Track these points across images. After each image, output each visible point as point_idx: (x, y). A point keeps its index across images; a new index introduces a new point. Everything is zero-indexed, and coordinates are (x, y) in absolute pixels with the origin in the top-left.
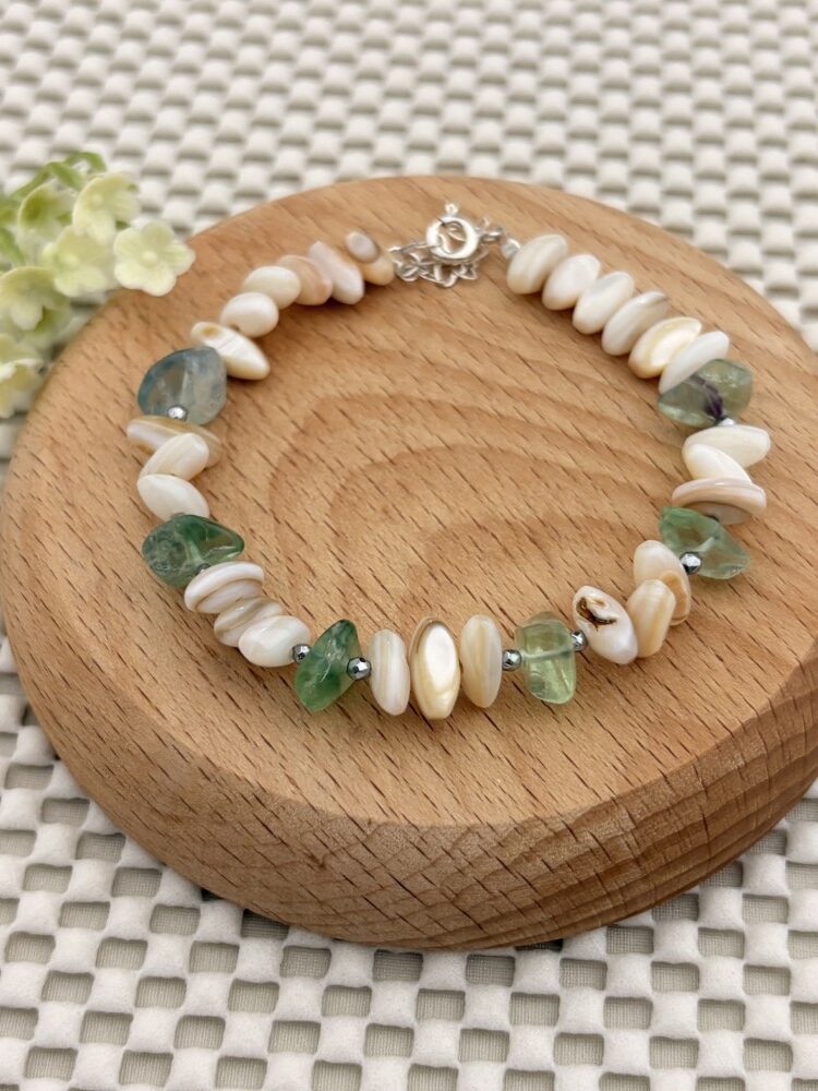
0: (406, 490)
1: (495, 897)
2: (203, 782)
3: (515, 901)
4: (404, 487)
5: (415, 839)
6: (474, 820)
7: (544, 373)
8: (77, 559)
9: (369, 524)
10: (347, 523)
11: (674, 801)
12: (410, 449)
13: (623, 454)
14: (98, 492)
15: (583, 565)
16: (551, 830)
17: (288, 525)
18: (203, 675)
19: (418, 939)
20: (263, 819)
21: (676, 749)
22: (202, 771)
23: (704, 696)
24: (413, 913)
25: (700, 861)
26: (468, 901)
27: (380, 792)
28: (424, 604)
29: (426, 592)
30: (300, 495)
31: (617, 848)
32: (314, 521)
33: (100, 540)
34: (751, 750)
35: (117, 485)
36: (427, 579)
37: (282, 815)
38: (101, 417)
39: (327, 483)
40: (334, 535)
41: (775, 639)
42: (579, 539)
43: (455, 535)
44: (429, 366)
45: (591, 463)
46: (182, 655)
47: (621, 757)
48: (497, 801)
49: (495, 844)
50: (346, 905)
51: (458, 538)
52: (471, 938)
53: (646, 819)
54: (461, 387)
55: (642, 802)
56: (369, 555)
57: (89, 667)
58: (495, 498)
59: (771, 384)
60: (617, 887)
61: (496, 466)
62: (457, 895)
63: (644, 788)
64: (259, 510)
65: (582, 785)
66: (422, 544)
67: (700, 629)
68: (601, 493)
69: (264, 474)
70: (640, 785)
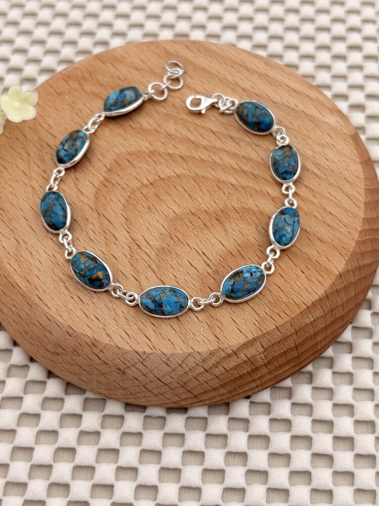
0: (159, 198)
1: (202, 384)
2: (68, 337)
3: (211, 385)
4: (157, 195)
5: (165, 360)
6: (191, 350)
7: (222, 138)
8: (7, 236)
9: (142, 214)
10: (131, 214)
11: (282, 338)
12: (160, 177)
13: (260, 176)
14: (15, 203)
15: (240, 230)
16: (226, 353)
17: (104, 216)
18: (67, 288)
19: (168, 403)
20: (96, 353)
21: (283, 315)
22: (68, 332)
23: (295, 290)
24: (166, 392)
25: (294, 364)
26: (190, 386)
27: (149, 339)
28: (167, 251)
29: (168, 246)
30: (109, 202)
31: (256, 360)
32: (116, 214)
33: (17, 226)
34: (317, 314)
35: (23, 199)
36: (169, 240)
37: (105, 351)
38: (14, 166)
39: (121, 195)
40: (125, 220)
41: (328, 262)
42: (238, 218)
43: (181, 218)
44: (169, 136)
45: (244, 182)
46: (57, 279)
47: (257, 319)
48: (202, 341)
49: (201, 361)
50: (136, 389)
51: (183, 220)
52: (193, 402)
53: (269, 347)
54: (183, 145)
55: (267, 339)
56: (142, 229)
57: (14, 286)
58: (200, 200)
59: (328, 139)
60: (257, 377)
61: (200, 184)
62: (185, 383)
63: (268, 333)
64: (90, 209)
65: (239, 332)
66: (166, 223)
67: (293, 259)
68: (249, 196)
69: (92, 192)
70: (266, 332)
